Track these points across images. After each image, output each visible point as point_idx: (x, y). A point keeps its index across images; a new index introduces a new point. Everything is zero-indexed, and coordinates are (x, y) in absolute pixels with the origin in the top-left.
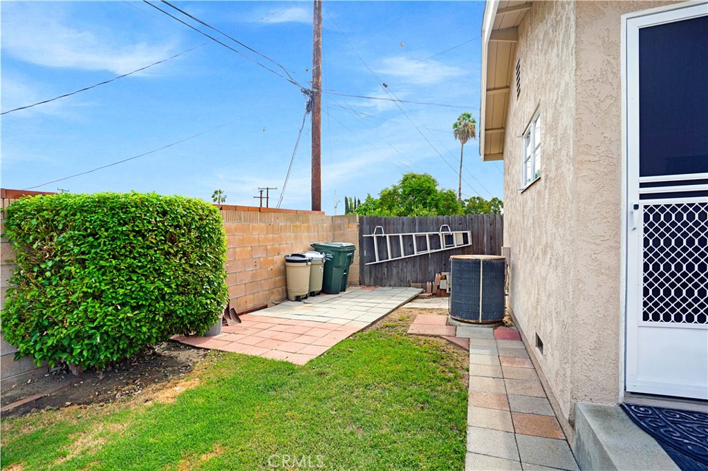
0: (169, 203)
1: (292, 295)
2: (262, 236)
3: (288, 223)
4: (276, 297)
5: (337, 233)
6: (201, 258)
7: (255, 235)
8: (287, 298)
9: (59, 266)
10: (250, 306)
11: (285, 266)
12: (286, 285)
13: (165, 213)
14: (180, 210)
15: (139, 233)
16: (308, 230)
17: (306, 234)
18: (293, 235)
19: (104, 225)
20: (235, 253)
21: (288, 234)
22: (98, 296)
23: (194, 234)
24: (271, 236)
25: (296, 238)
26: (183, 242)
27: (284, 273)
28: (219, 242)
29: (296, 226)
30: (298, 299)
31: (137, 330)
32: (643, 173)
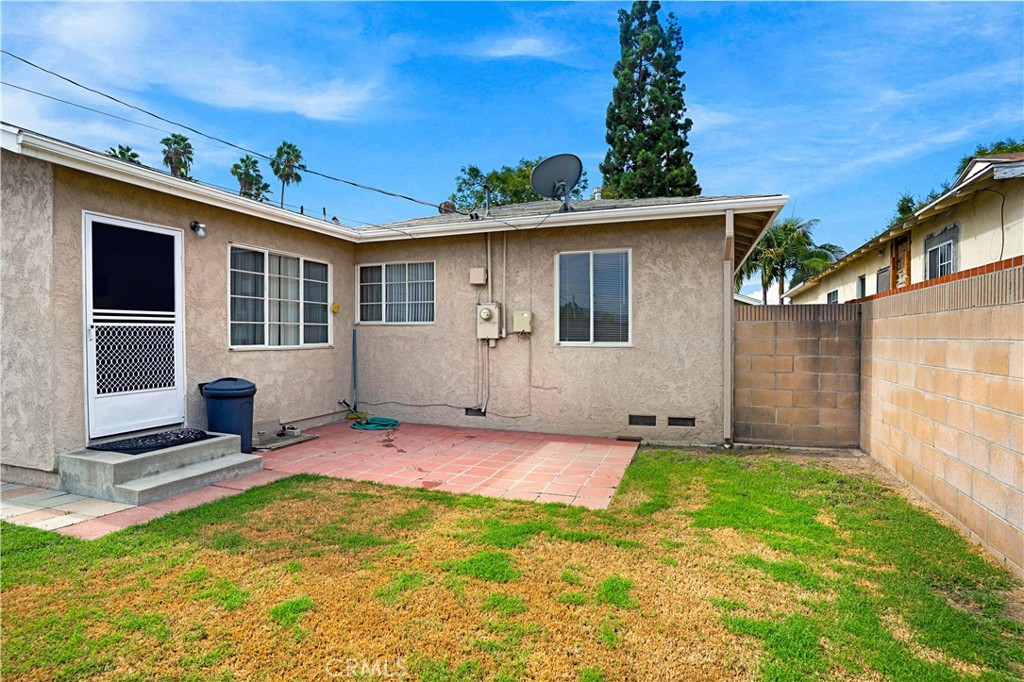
32: (95, 307)
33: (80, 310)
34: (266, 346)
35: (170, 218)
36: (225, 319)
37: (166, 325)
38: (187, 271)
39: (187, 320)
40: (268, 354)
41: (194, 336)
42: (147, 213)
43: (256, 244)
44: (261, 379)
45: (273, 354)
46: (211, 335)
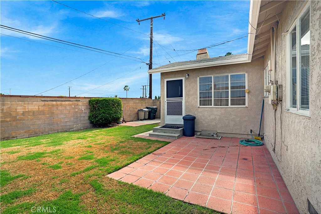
0: (113, 99)
1: (140, 119)
2: (132, 105)
3: (139, 102)
4: (136, 119)
5: (155, 104)
6: (118, 108)
7: (131, 104)
8: (139, 120)
9: (98, 109)
10: (129, 121)
11: (138, 112)
12: (138, 116)
13: (112, 101)
14: (115, 100)
15: (109, 104)
16: (145, 103)
17: (144, 104)
18: (141, 104)
19: (105, 103)
20: (125, 108)
21: (139, 104)
22: (104, 113)
23: (117, 104)
24: (134, 105)
25: (141, 105)
26: (115, 106)
27: (138, 114)
28: (121, 106)
29: (142, 102)
30: (141, 120)
31: (109, 118)
32: (167, 98)
33: (164, 99)
34: (213, 106)
35: (181, 75)
36: (197, 98)
37: (181, 101)
38: (186, 87)
39: (185, 99)
40: (213, 109)
41: (187, 103)
42: (176, 76)
43: (207, 75)
44: (209, 116)
45: (214, 109)
46: (192, 103)
